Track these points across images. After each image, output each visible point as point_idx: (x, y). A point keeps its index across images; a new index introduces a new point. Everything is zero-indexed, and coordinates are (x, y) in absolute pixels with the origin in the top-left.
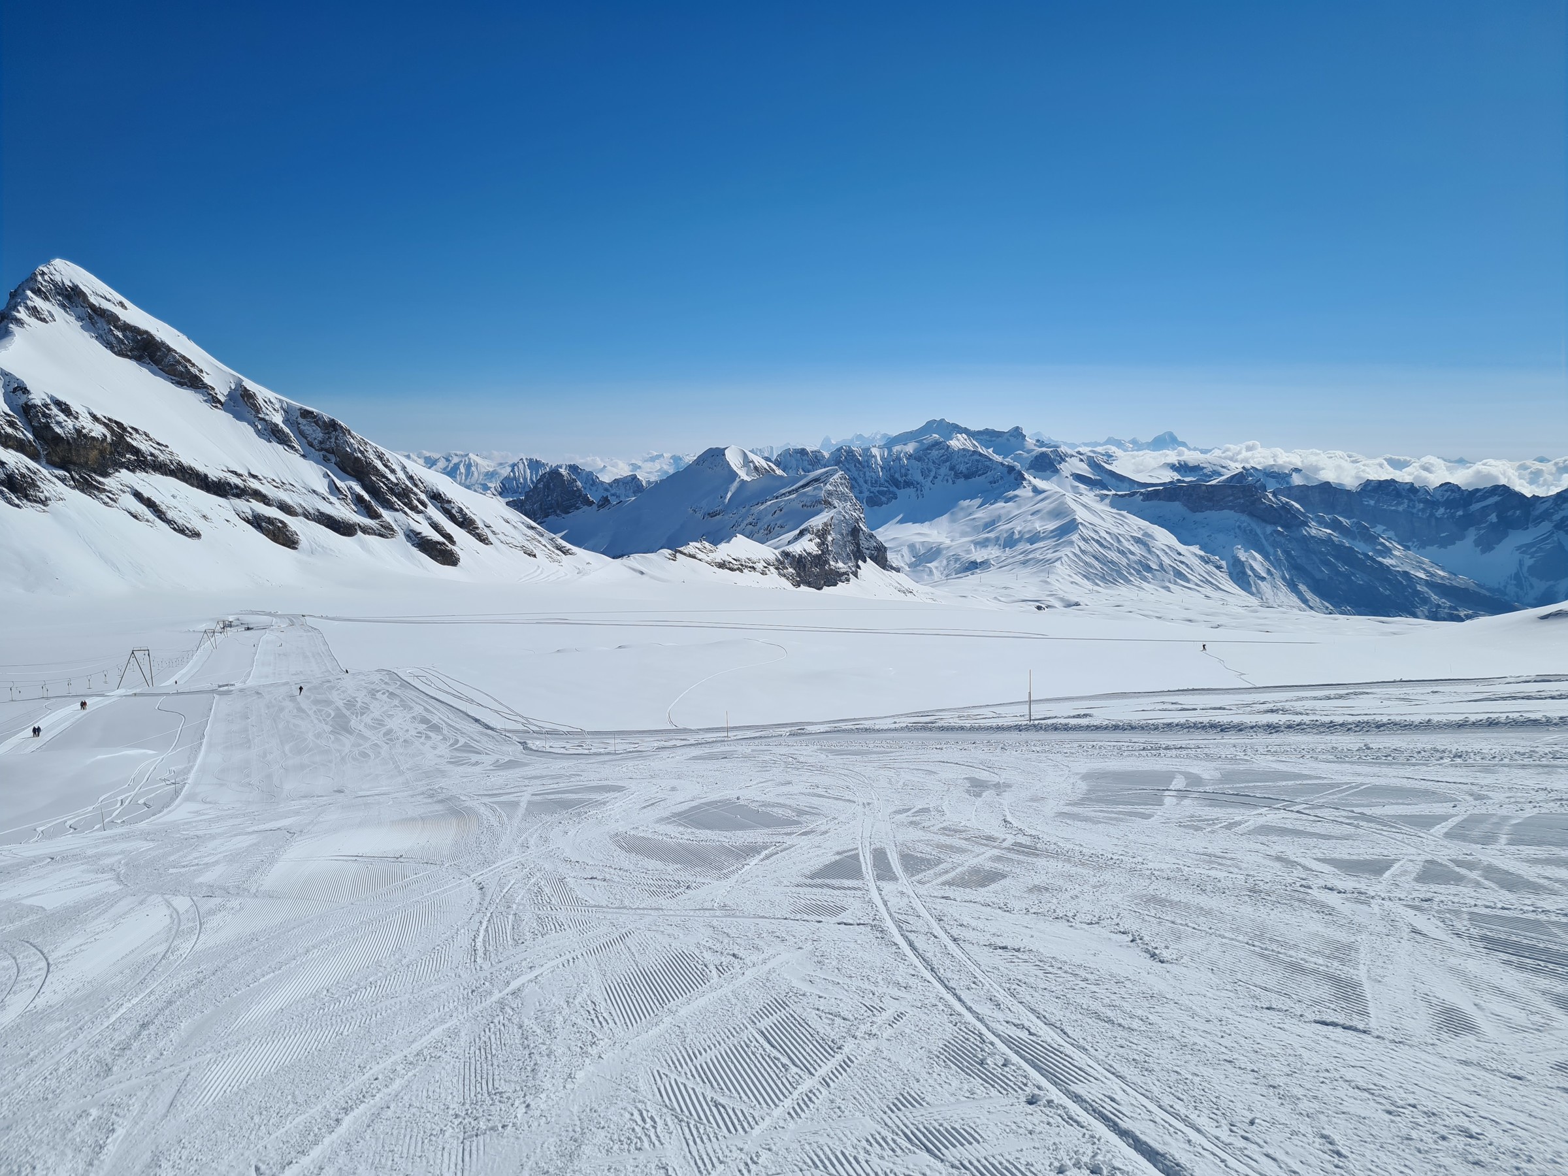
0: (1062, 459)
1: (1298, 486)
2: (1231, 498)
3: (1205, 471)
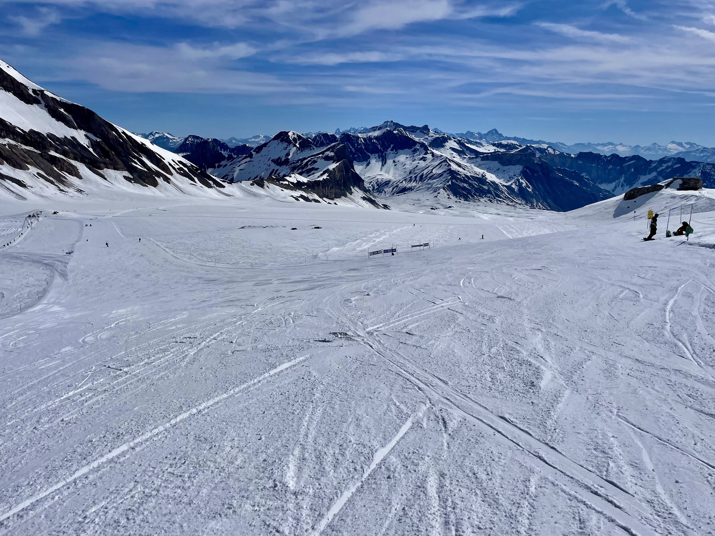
0: (447, 140)
1: (551, 154)
2: (520, 160)
3: (510, 147)
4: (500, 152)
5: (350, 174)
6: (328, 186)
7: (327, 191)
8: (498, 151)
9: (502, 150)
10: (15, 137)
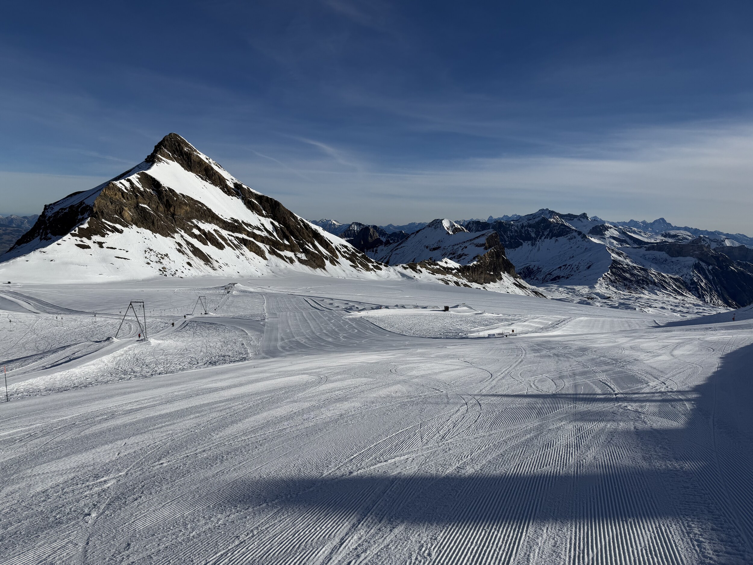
0: (607, 229)
1: (728, 246)
2: (692, 251)
3: (679, 237)
4: (667, 242)
5: (501, 260)
6: (478, 271)
7: (476, 276)
8: (665, 242)
9: (670, 240)
10: (218, 222)
